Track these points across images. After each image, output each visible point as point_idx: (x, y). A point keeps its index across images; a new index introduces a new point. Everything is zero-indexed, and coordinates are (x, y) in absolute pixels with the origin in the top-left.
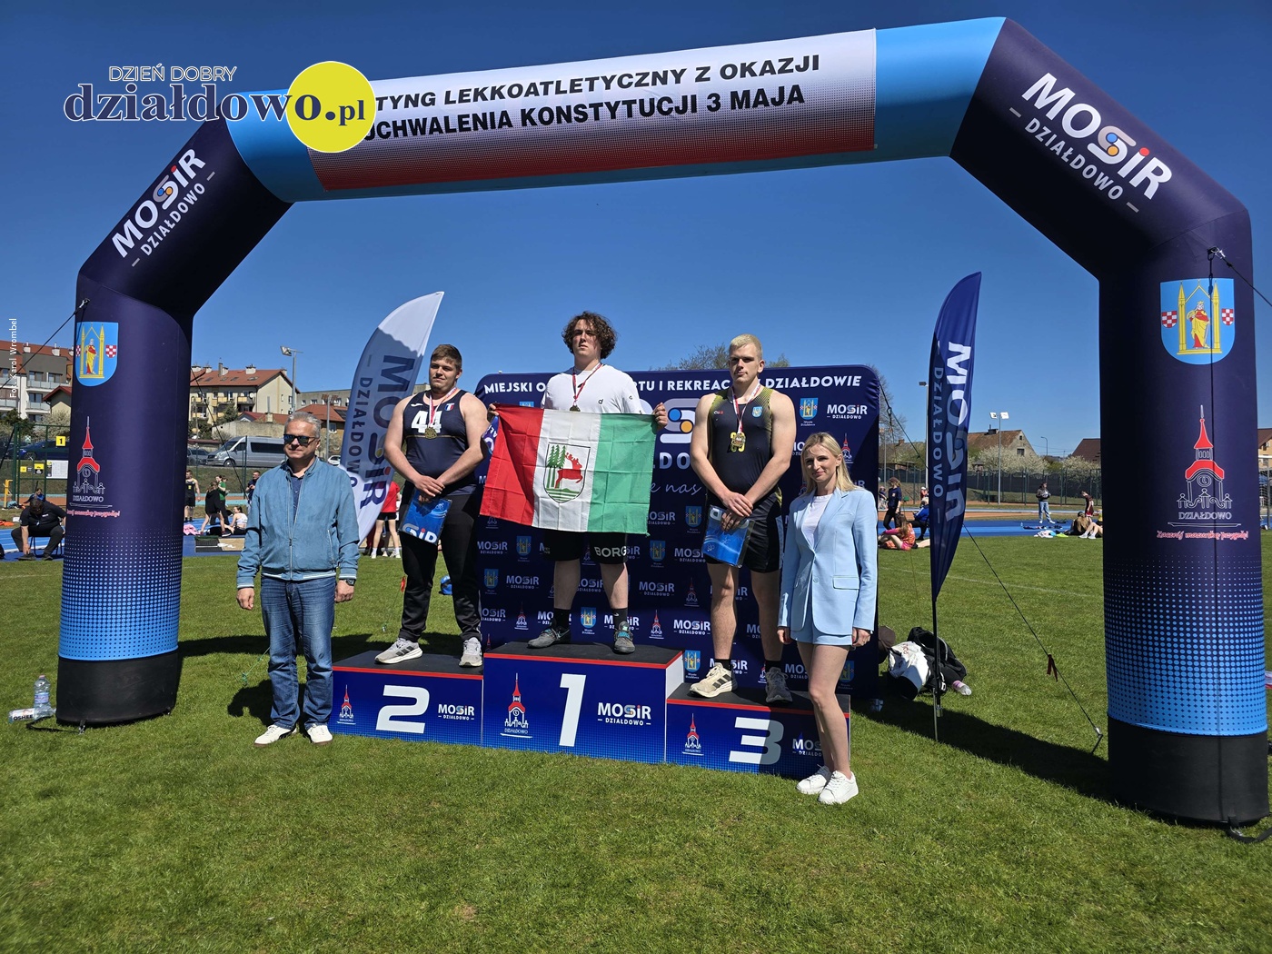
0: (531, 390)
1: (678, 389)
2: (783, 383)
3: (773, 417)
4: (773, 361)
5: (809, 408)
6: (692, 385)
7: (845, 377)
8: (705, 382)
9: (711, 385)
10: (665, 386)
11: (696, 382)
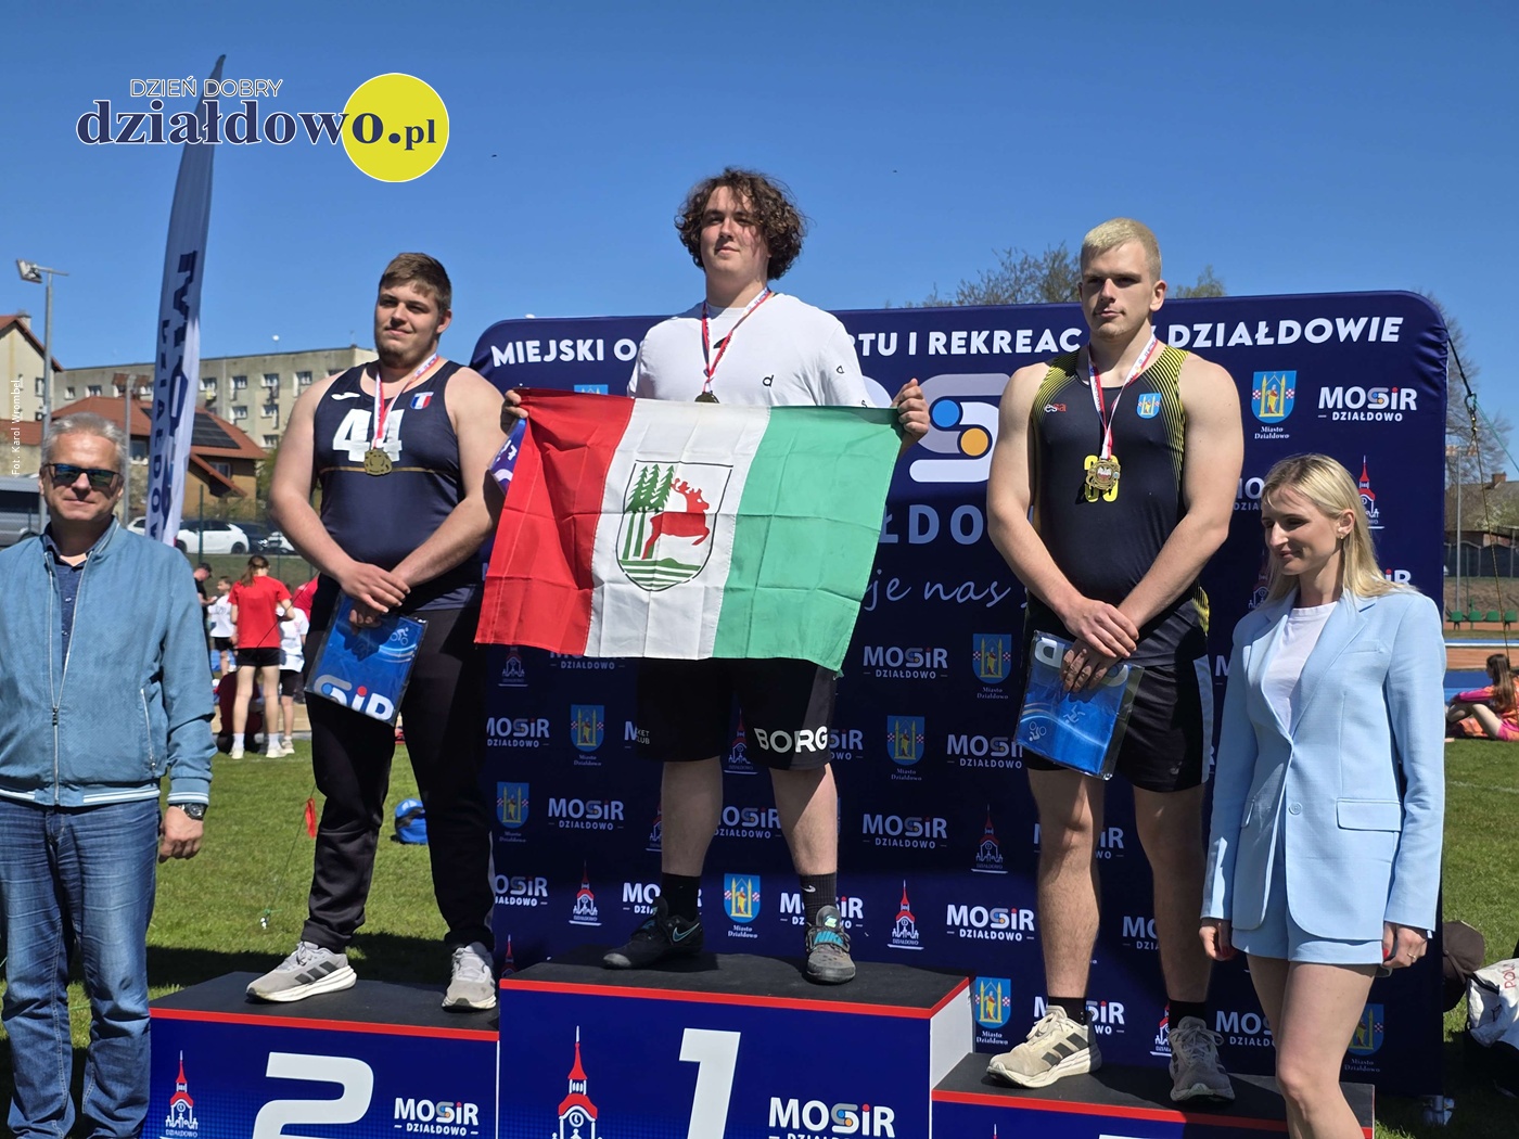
0: (600, 357)
1: (955, 350)
2: (1212, 336)
3: (1186, 419)
4: (1186, 283)
5: (1276, 397)
6: (989, 342)
7: (1363, 321)
8: (1021, 334)
9: (1034, 341)
10: (923, 343)
11: (998, 334)
